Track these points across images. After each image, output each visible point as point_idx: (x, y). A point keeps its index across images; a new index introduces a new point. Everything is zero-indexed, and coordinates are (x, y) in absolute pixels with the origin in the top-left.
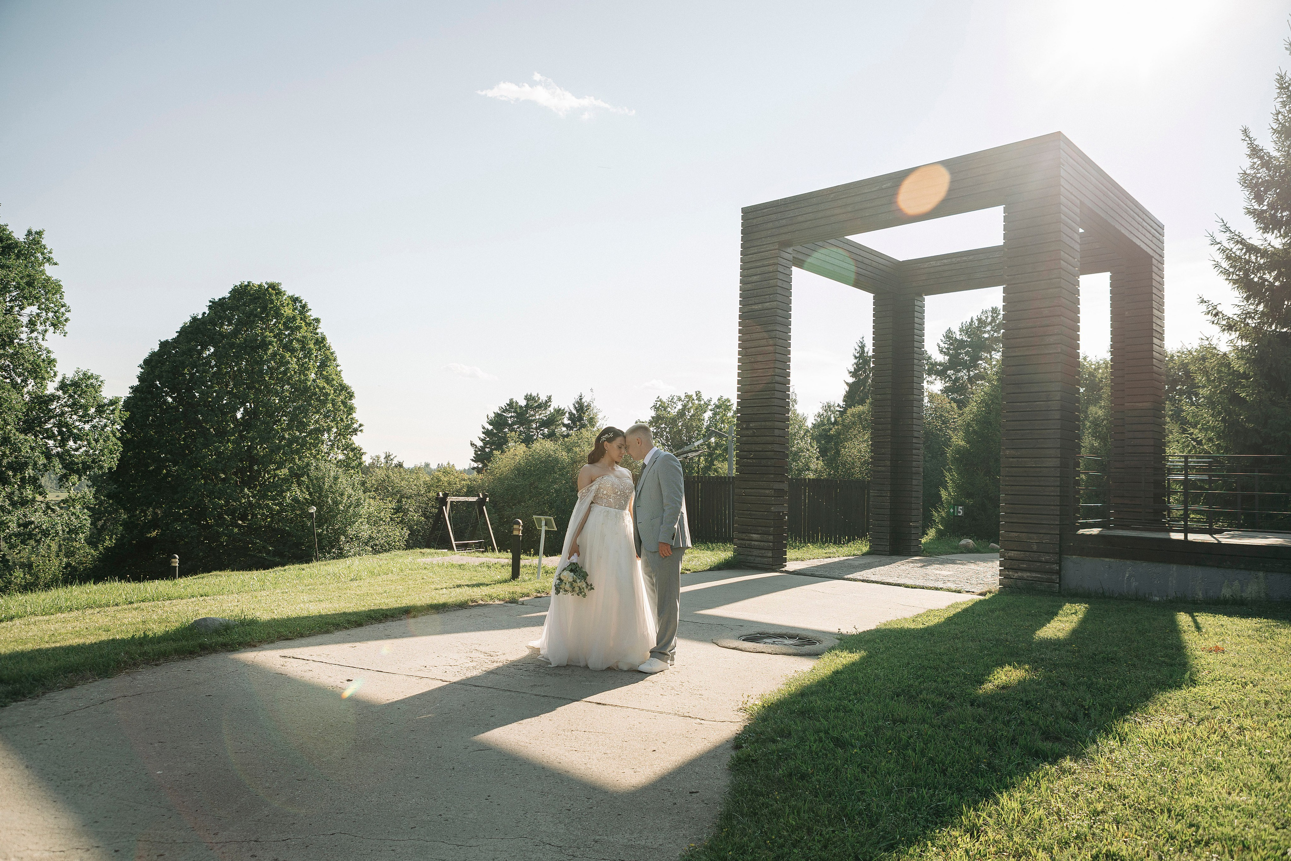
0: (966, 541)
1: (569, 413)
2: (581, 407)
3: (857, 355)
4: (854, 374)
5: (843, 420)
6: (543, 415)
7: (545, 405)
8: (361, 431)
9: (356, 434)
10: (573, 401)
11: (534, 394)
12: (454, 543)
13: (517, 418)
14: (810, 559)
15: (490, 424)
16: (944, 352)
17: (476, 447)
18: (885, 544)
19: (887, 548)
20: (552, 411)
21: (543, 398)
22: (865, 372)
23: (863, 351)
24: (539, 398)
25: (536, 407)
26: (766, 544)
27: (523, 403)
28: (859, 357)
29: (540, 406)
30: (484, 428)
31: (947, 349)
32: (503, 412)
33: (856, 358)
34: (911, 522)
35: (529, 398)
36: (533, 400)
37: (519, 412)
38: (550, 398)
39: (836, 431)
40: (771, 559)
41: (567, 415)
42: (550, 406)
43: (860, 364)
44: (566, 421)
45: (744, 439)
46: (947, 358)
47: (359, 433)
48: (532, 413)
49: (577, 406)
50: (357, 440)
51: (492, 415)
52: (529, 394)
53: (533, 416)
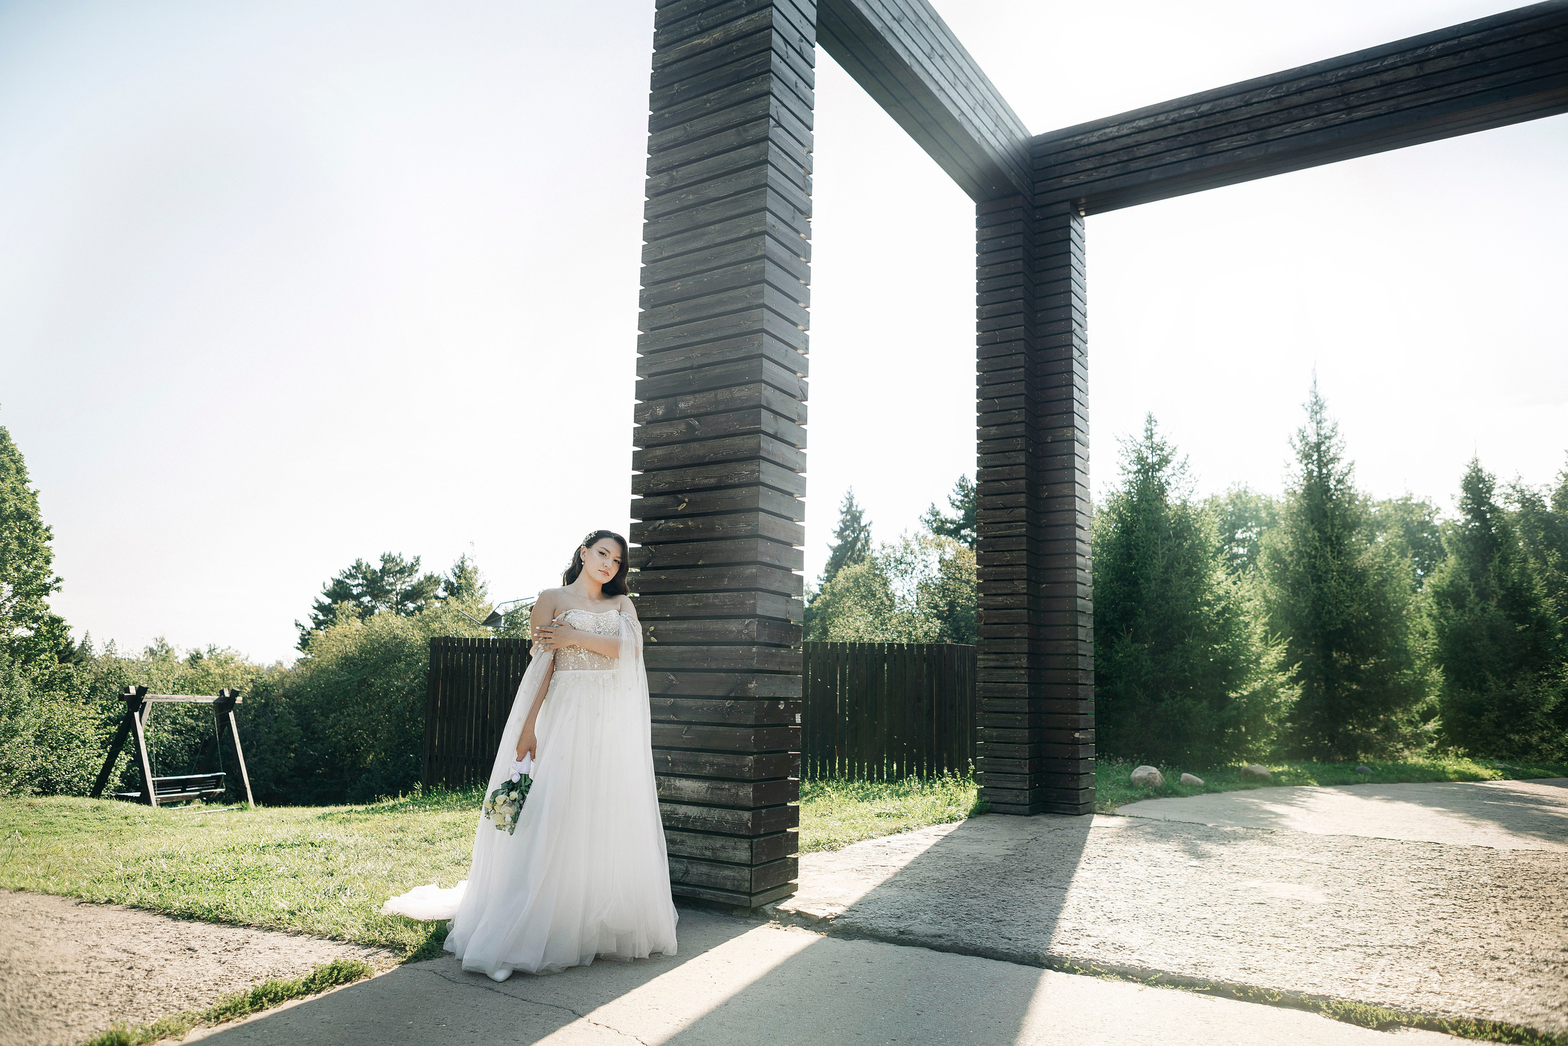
0: (1142, 772)
1: (445, 582)
2: (461, 571)
3: (845, 509)
4: (840, 534)
5: (832, 587)
6: (407, 584)
7: (411, 569)
8: (58, 589)
9: (47, 595)
10: (452, 565)
11: (395, 554)
12: (150, 779)
13: (368, 588)
14: (850, 843)
15: (328, 595)
16: (958, 507)
17: (304, 629)
18: (1019, 785)
19: (1024, 798)
20: (422, 579)
21: (408, 560)
22: (853, 532)
23: (851, 505)
24: (402, 561)
25: (397, 572)
26: (728, 815)
27: (377, 566)
28: (848, 512)
29: (402, 571)
30: (317, 601)
31: (961, 501)
32: (346, 577)
33: (842, 513)
34: (1078, 730)
35: (387, 559)
36: (392, 562)
37: (369, 578)
38: (418, 559)
39: (822, 603)
40: (746, 872)
41: (443, 585)
42: (417, 571)
43: (848, 521)
44: (441, 593)
45: (659, 452)
46: (963, 512)
47: (52, 593)
48: (391, 580)
49: (457, 572)
50: (55, 604)
51: (330, 585)
52: (387, 553)
53: (391, 584)
